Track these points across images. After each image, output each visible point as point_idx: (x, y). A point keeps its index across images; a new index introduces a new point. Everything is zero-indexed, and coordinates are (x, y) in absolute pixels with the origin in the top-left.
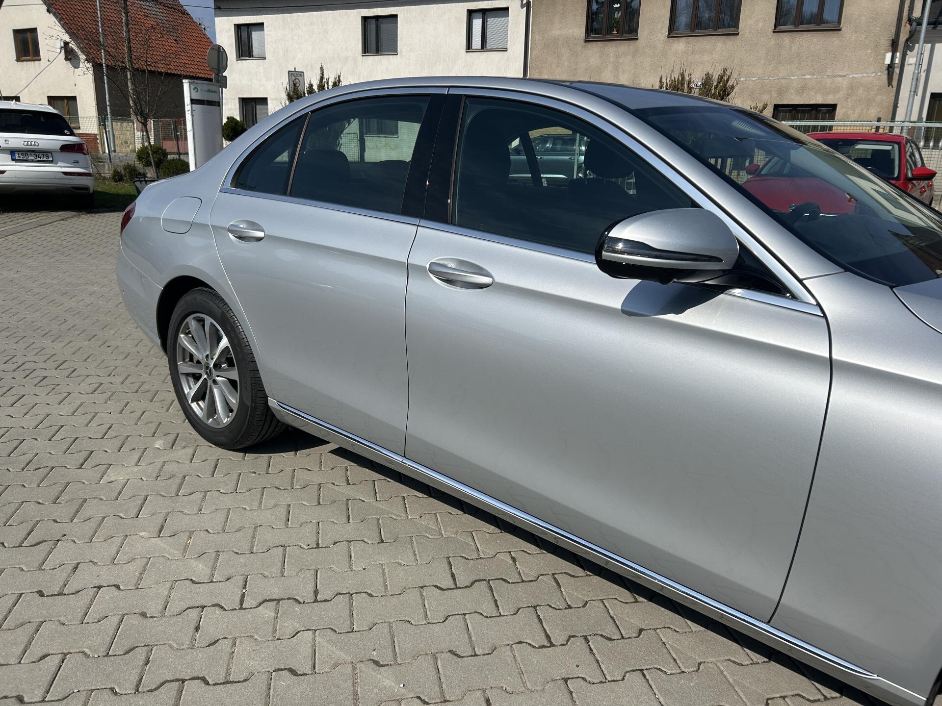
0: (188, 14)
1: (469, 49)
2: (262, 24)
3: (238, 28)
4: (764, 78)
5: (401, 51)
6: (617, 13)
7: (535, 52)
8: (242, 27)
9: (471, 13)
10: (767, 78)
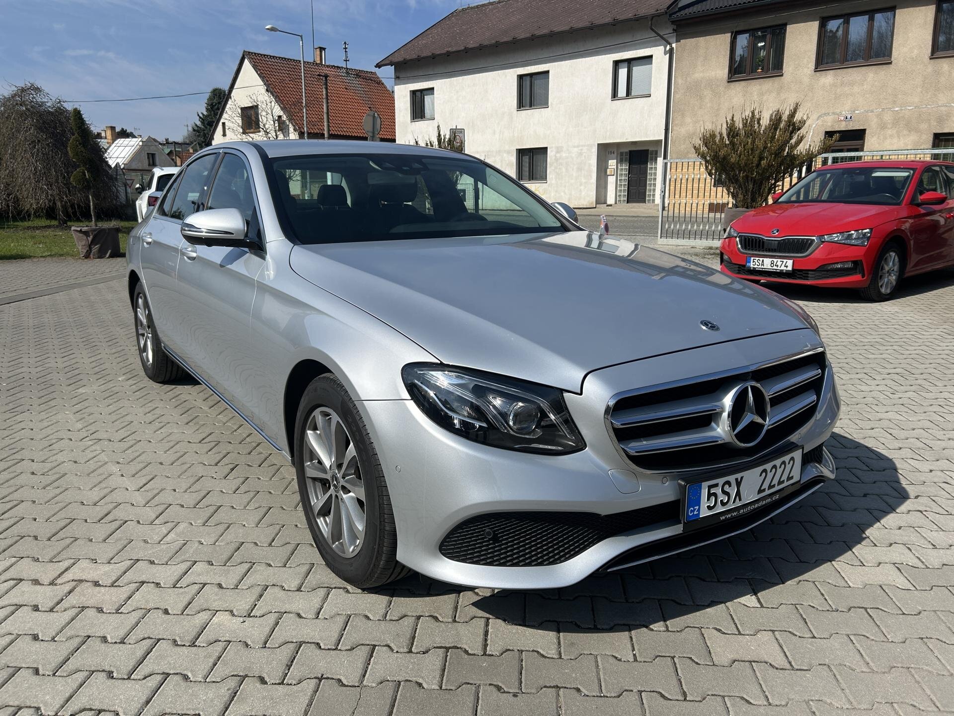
0: (383, 84)
1: (614, 98)
2: (433, 89)
3: (413, 94)
4: (921, 107)
5: (552, 104)
6: (762, 51)
7: (677, 96)
8: (417, 93)
9: (617, 64)
10: (925, 106)
